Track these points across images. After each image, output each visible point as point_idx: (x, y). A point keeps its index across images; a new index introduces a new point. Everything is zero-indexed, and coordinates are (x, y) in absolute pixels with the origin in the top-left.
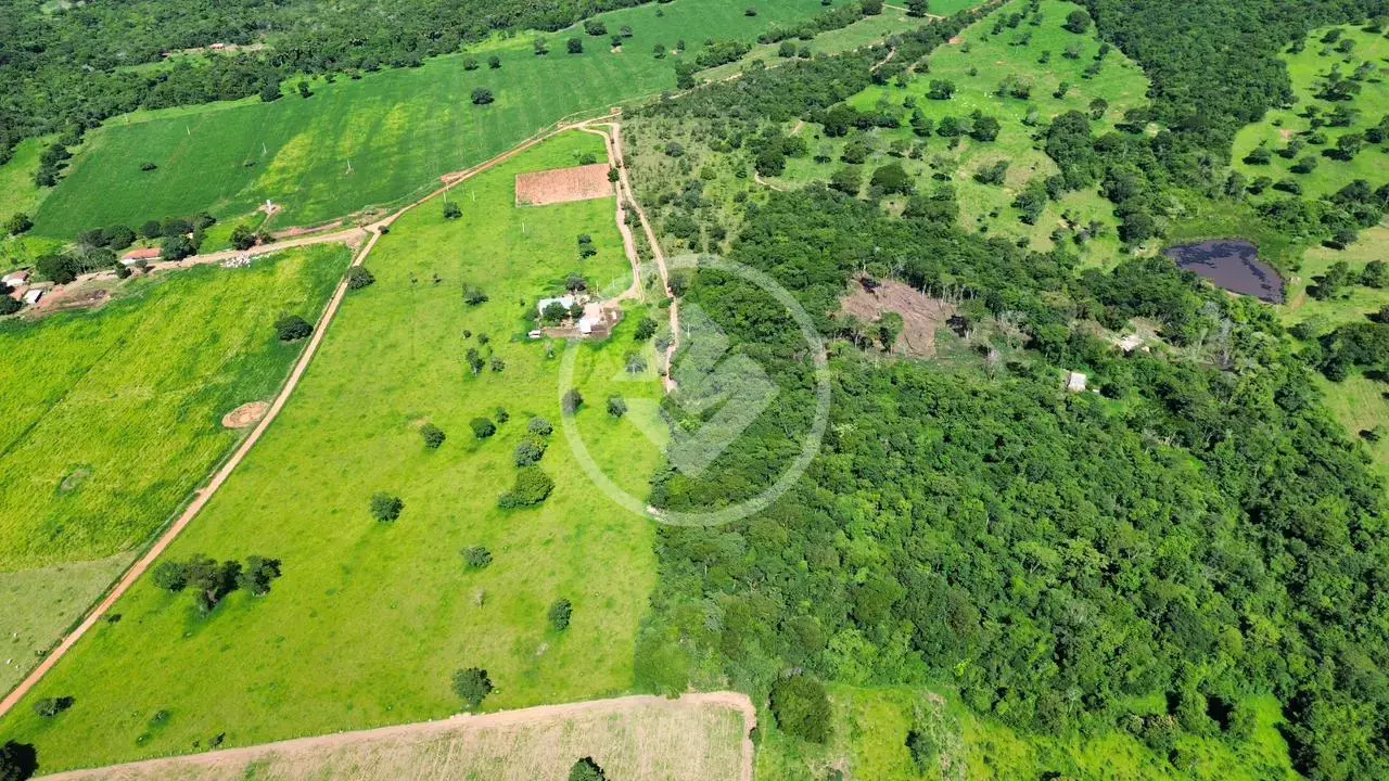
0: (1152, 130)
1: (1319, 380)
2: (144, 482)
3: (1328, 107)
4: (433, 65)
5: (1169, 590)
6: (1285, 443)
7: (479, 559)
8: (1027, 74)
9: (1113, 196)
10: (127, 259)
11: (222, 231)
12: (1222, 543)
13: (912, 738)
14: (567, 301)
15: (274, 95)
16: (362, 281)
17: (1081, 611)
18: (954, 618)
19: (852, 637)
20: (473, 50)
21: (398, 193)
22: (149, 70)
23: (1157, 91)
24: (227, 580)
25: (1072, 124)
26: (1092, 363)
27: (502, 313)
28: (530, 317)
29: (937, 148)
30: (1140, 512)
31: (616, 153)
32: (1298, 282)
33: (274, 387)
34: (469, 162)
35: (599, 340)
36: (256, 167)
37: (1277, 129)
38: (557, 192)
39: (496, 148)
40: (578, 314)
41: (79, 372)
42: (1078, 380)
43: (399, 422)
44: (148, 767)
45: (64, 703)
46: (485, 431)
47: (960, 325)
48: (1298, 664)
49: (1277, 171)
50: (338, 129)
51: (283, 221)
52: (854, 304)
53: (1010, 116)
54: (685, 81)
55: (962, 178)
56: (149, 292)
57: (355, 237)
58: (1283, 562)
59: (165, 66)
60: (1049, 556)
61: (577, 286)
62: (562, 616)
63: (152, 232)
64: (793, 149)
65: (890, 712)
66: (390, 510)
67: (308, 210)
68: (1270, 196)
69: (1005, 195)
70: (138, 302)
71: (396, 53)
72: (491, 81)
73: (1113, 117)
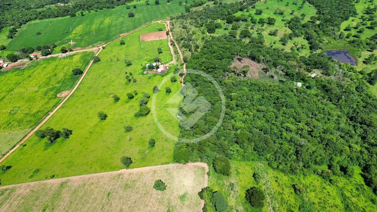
0: (318, 22)
1: (368, 84)
2: (34, 111)
3: (367, 16)
4: (117, 8)
5: (328, 136)
6: (359, 100)
7: (129, 129)
8: (283, 8)
9: (308, 39)
10: (32, 56)
11: (58, 49)
12: (342, 125)
13: (254, 175)
14: (154, 64)
15: (74, 15)
16: (97, 60)
17: (303, 141)
18: (266, 142)
19: (236, 147)
20: (129, 4)
21: (108, 39)
22: (40, 10)
23: (319, 12)
24: (57, 135)
25: (296, 20)
26: (303, 80)
27: (136, 68)
28: (144, 68)
29: (258, 26)
30: (318, 117)
31: (168, 28)
32: (361, 60)
33: (72, 87)
34: (127, 31)
35: (164, 74)
36: (68, 33)
37: (353, 22)
38: (152, 38)
39: (135, 27)
40: (158, 67)
41: (17, 84)
42: (300, 84)
43: (107, 95)
44: (32, 184)
45: (9, 168)
46: (131, 97)
47: (266, 70)
48: (366, 157)
49: (353, 32)
50: (91, 23)
51: (75, 46)
52: (235, 64)
53: (278, 19)
54: (188, 10)
55: (265, 34)
56: (37, 64)
57: (95, 50)
58: (359, 131)
59: (44, 9)
60: (293, 127)
61: (157, 60)
62: (152, 143)
63: (39, 49)
64: (218, 26)
65: (248, 168)
66: (104, 117)
67: (83, 43)
68: (352, 39)
69: (277, 38)
70: (35, 66)
71: (108, 5)
72: (133, 11)
73: (307, 19)
